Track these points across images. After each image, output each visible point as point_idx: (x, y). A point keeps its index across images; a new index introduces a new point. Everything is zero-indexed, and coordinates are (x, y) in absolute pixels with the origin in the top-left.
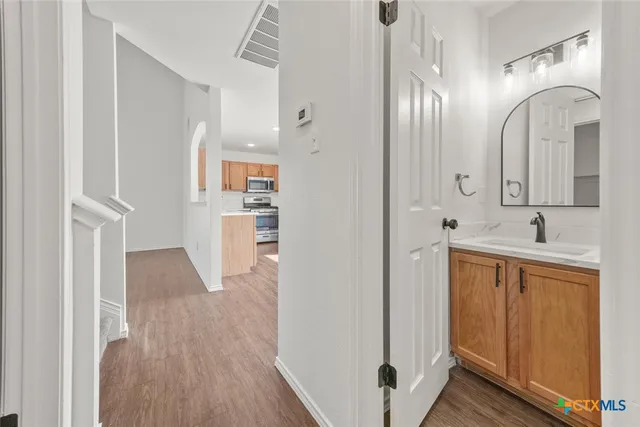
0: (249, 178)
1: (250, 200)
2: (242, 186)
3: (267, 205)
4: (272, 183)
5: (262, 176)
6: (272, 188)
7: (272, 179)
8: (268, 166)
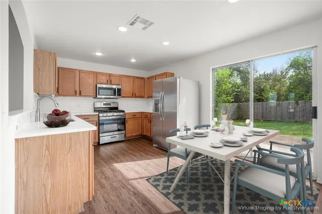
0: (99, 86)
1: (100, 105)
2: (92, 92)
3: (115, 109)
4: (119, 90)
5: (111, 84)
6: (119, 95)
7: (119, 87)
8: (116, 76)
